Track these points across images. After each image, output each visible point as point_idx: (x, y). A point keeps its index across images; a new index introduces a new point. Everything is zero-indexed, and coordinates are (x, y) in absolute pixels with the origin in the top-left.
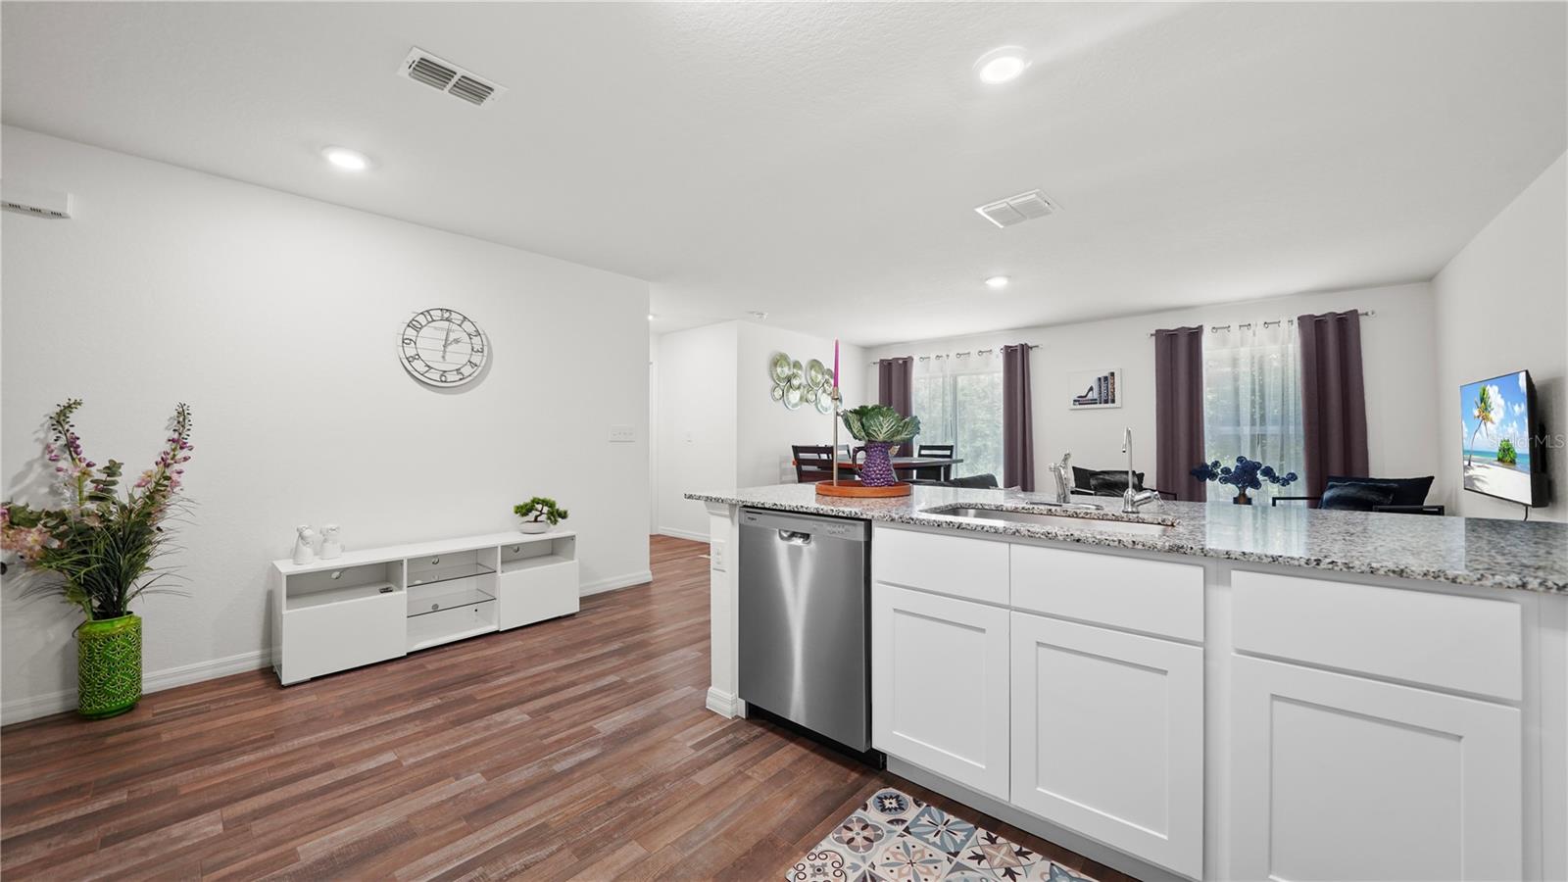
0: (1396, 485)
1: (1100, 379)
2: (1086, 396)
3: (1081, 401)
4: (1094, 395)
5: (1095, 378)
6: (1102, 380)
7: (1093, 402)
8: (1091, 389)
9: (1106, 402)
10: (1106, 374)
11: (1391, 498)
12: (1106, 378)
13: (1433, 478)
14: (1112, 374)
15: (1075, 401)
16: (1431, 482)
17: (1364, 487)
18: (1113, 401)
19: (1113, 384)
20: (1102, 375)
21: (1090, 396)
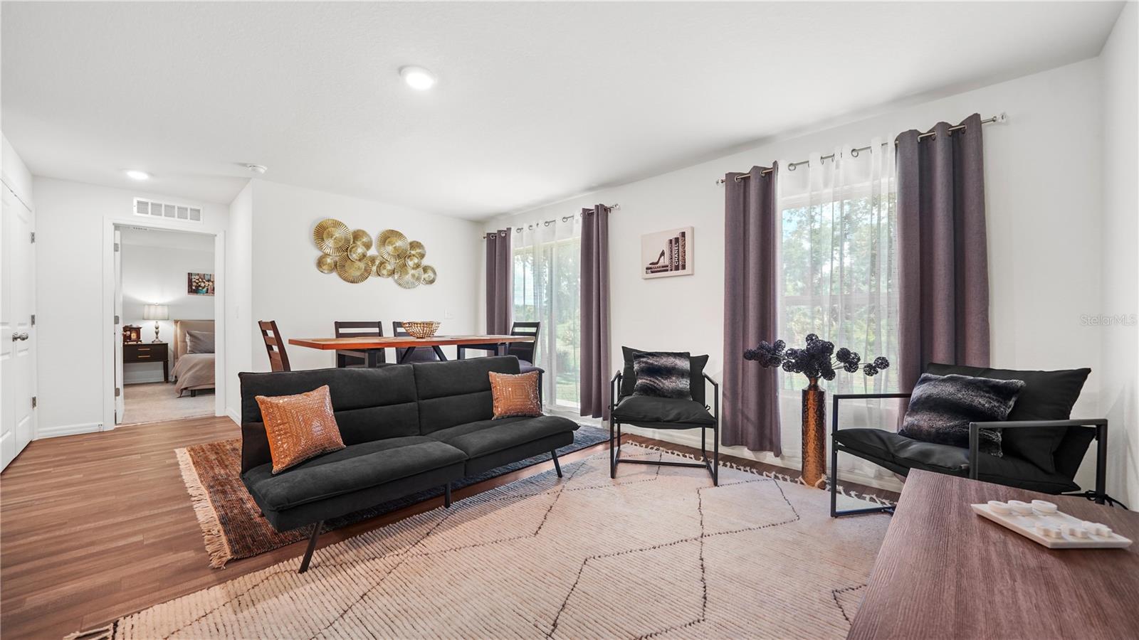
0: (1021, 383)
1: (671, 241)
2: (657, 263)
3: (653, 268)
4: (665, 261)
5: (667, 241)
6: (673, 242)
7: (665, 269)
8: (663, 254)
9: (677, 268)
10: (677, 235)
11: (1012, 403)
12: (677, 240)
13: (1089, 371)
14: (683, 234)
15: (647, 269)
16: (1085, 378)
17: (968, 385)
18: (684, 267)
19: (684, 246)
20: (672, 237)
21: (662, 263)
